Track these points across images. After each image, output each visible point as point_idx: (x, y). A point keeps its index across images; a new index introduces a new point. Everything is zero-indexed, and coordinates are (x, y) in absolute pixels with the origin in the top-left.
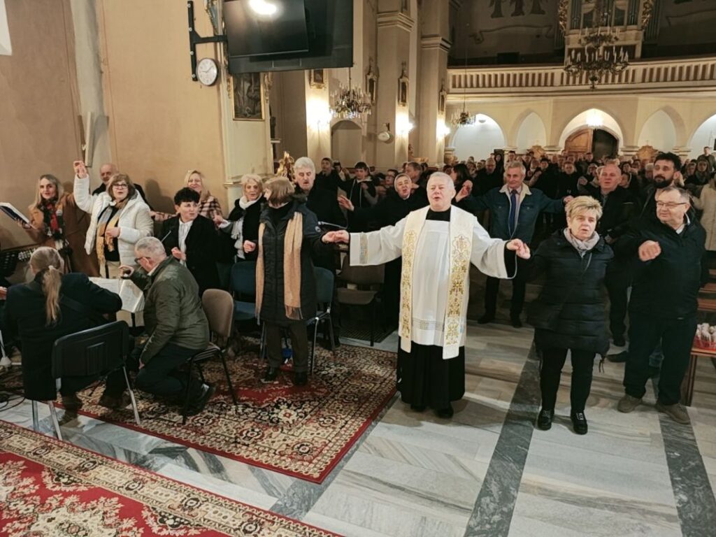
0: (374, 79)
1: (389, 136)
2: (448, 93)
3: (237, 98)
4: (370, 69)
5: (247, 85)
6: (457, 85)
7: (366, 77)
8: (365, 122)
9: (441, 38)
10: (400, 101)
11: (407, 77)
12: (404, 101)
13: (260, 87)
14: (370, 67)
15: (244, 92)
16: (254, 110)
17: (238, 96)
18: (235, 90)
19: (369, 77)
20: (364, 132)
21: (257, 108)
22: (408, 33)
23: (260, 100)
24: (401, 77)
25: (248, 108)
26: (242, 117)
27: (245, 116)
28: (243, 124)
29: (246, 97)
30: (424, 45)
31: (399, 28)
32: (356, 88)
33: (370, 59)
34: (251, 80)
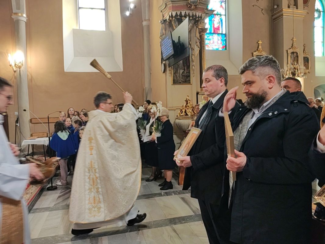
17: (176, 76)
23: (190, 76)
25: (182, 79)
26: (178, 84)
27: (180, 83)
34: (185, 69)
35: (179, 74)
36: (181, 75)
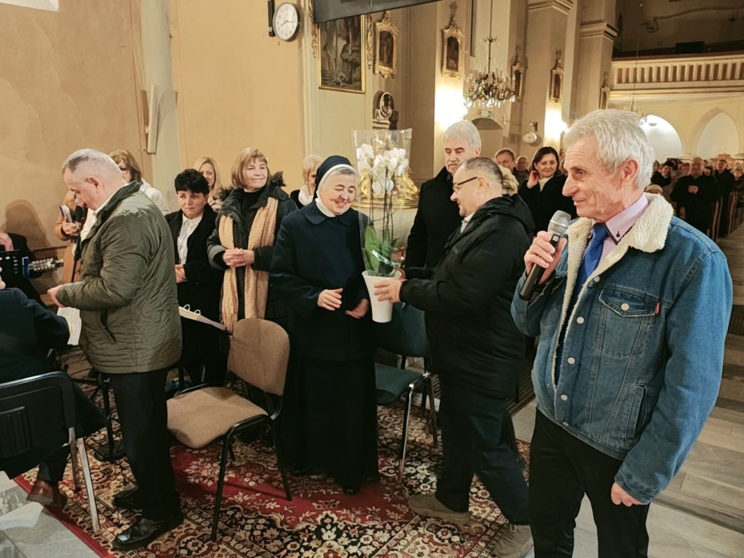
0: (521, 71)
1: (536, 137)
2: (611, 90)
3: (325, 60)
4: (517, 59)
5: (341, 43)
6: (624, 80)
7: (512, 68)
8: (507, 121)
9: (606, 24)
10: (552, 96)
11: (562, 68)
12: (557, 96)
13: (360, 47)
14: (517, 56)
15: (337, 52)
16: (351, 78)
17: (328, 56)
18: (325, 48)
19: (515, 68)
20: (506, 132)
21: (354, 76)
22: (566, 16)
23: (360, 65)
24: (555, 68)
25: (342, 73)
26: (333, 86)
27: (338, 84)
28: (333, 95)
29: (339, 59)
30: (583, 33)
31: (555, 10)
32: (497, 70)
33: (517, 48)
34: (348, 36)
35: (335, 54)
36: (340, 59)
